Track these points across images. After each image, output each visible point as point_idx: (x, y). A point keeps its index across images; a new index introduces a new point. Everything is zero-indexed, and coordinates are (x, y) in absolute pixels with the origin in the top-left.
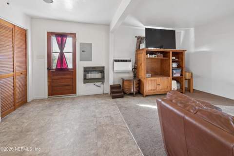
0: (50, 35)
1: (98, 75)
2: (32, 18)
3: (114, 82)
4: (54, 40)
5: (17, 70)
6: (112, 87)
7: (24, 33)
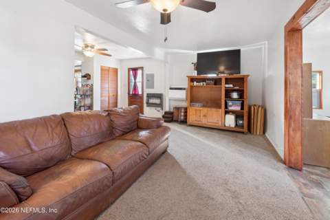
0: (129, 69)
1: (157, 101)
2: (121, 61)
3: (170, 109)
4: (131, 72)
5: (111, 94)
6: (166, 113)
7: (116, 71)
